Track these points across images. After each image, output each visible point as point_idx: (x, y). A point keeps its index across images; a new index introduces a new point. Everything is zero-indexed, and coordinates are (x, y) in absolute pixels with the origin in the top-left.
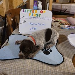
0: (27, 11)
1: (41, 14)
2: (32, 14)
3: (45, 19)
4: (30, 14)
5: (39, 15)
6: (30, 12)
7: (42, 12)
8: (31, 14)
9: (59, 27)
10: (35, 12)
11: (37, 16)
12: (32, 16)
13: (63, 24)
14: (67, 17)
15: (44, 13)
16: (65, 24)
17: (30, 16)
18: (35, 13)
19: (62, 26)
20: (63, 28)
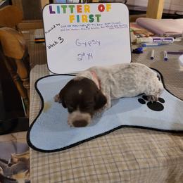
0: (61, 9)
1: (100, 15)
2: (78, 16)
3: (112, 28)
4: (71, 18)
5: (95, 18)
6: (72, 12)
7: (104, 8)
11: (92, 20)
12: (78, 21)
13: (141, 37)
15: (108, 11)
20: (147, 45)
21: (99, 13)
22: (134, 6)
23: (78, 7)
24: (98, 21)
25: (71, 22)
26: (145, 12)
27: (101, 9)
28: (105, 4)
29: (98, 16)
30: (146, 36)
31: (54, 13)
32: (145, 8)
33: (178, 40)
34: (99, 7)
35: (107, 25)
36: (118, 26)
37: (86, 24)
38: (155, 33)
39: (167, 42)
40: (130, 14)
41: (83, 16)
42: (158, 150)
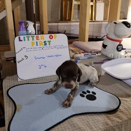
0: (26, 39)
2: (37, 42)
4: (33, 44)
5: (48, 43)
6: (33, 40)
7: (52, 37)
10: (41, 39)
11: (46, 44)
12: (37, 45)
14: (74, 43)
15: (55, 38)
21: (50, 40)
22: (70, 34)
23: (37, 37)
24: (49, 44)
25: (33, 46)
26: (78, 38)
27: (51, 38)
28: (53, 35)
29: (49, 42)
30: (80, 53)
31: (22, 41)
32: (77, 35)
33: (99, 54)
34: (50, 36)
35: (55, 47)
36: (62, 47)
38: (85, 51)
39: (93, 56)
40: (68, 39)
41: (40, 42)
42: (93, 126)
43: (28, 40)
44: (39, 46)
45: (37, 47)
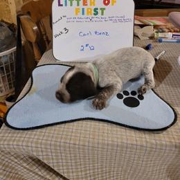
1: (104, 9)
2: (83, 9)
3: (115, 21)
4: (77, 10)
5: (99, 11)
6: (78, 5)
8: (79, 9)
9: (152, 38)
10: (91, 5)
11: (96, 13)
12: (83, 14)
13: (163, 32)
14: (170, 14)
15: (113, 5)
16: (167, 30)
17: (77, 14)
18: (89, 6)
19: (160, 35)
20: (163, 40)
21: (104, 6)
23: (84, 1)
24: (102, 14)
27: (106, 3)
31: (62, 5)
34: (104, 1)
35: (111, 19)
36: (122, 20)
37: (90, 16)
41: (88, 9)
43: (71, 5)
44: (86, 15)
45: (82, 16)
